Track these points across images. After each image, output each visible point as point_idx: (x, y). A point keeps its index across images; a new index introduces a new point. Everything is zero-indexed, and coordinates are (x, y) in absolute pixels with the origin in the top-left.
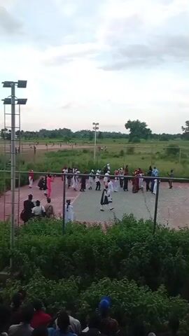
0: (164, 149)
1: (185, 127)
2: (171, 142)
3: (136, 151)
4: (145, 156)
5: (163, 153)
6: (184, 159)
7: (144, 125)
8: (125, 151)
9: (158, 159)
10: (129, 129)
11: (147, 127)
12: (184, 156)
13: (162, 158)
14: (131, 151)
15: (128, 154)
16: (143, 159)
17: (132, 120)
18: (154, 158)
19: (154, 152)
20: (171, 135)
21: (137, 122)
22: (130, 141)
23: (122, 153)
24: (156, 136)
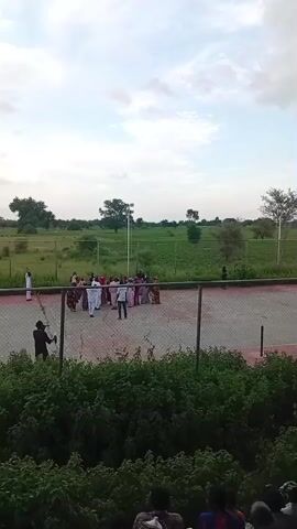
0: (75, 243)
1: (104, 209)
2: (86, 232)
3: (31, 247)
4: (45, 255)
5: (74, 249)
6: (104, 257)
7: (41, 205)
8: (12, 248)
9: (66, 259)
10: (17, 213)
11: (47, 210)
12: (103, 253)
13: (74, 256)
14: (21, 248)
15: (17, 253)
16: (43, 259)
17: (21, 198)
18: (60, 257)
19: (60, 248)
20: (84, 222)
21: (30, 202)
22: (19, 232)
23: (7, 252)
24: (61, 224)
